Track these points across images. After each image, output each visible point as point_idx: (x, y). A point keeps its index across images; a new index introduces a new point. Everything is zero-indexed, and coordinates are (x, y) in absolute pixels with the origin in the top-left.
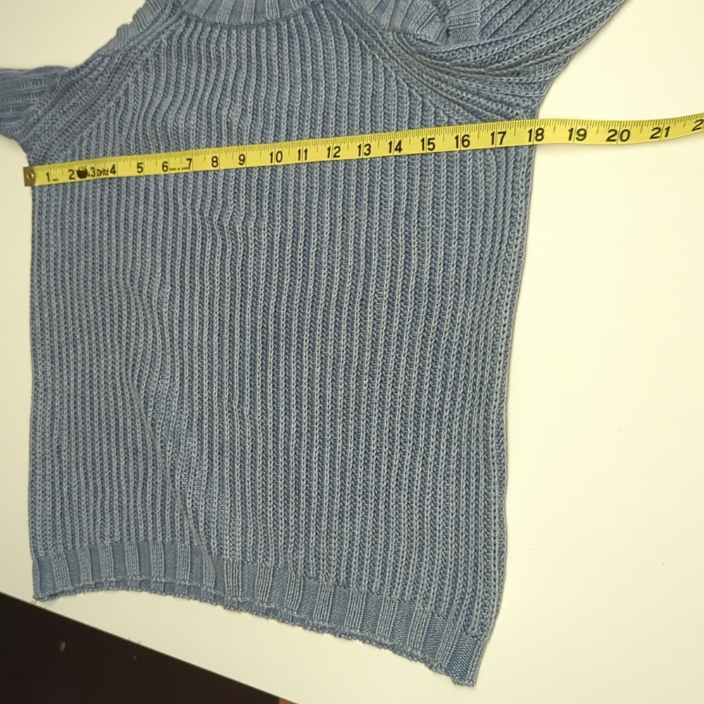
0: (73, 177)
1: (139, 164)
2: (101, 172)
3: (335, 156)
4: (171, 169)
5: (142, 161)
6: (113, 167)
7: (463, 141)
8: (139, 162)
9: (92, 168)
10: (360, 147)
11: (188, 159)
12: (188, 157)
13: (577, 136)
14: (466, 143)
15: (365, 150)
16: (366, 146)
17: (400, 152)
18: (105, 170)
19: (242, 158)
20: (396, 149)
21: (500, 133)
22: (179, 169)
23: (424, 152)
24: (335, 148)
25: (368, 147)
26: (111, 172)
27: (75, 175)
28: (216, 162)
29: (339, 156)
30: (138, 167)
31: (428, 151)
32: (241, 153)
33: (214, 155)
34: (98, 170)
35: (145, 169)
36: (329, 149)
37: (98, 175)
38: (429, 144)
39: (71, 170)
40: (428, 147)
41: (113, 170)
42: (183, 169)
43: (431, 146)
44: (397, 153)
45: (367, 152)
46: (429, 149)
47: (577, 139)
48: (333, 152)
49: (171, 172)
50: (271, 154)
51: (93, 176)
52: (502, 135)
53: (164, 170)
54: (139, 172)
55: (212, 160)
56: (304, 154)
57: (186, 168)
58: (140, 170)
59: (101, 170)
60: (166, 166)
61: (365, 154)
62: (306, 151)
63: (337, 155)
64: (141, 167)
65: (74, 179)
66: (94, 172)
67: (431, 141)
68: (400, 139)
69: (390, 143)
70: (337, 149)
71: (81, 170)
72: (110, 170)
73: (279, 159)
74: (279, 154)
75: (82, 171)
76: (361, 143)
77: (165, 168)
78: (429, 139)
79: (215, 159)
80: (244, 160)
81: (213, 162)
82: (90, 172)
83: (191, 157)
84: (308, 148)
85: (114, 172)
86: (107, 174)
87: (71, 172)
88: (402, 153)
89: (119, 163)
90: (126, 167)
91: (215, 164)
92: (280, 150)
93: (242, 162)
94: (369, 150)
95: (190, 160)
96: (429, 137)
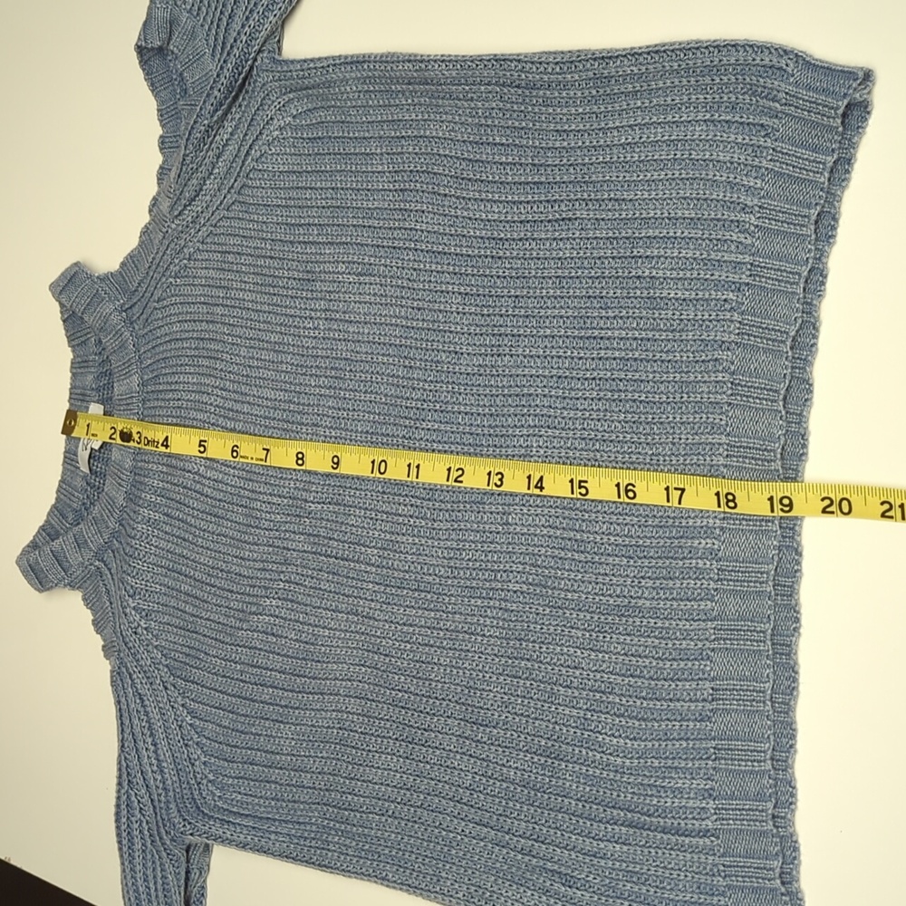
0: (113, 436)
1: (201, 441)
2: (148, 441)
3: (456, 481)
4: (241, 457)
5: (206, 439)
6: (167, 439)
7: (627, 491)
8: (202, 438)
9: (138, 432)
10: (489, 474)
11: (264, 449)
12: (265, 447)
13: (780, 507)
14: (631, 494)
15: (496, 479)
16: (497, 474)
17: (541, 491)
18: (154, 441)
19: (336, 460)
20: (536, 487)
21: (676, 489)
22: (252, 459)
23: (574, 496)
24: (457, 470)
25: (500, 476)
26: (162, 445)
27: (117, 436)
28: (302, 459)
29: (461, 482)
30: (200, 446)
31: (579, 496)
32: (335, 454)
33: (299, 450)
34: (145, 438)
35: (209, 450)
36: (449, 470)
37: (145, 445)
38: (580, 487)
39: (113, 428)
40: (579, 491)
41: (166, 444)
42: (257, 459)
43: (583, 491)
44: (537, 492)
45: (499, 483)
46: (580, 493)
47: (782, 510)
48: (454, 474)
49: (242, 460)
50: (373, 462)
51: (139, 443)
52: (679, 492)
53: (233, 457)
54: (200, 451)
55: (297, 456)
56: (415, 470)
57: (261, 460)
58: (202, 449)
59: (149, 439)
60: (236, 451)
61: (496, 484)
62: (418, 467)
63: (459, 479)
64: (204, 446)
65: (114, 439)
66: (140, 438)
67: (582, 484)
68: (542, 474)
69: (529, 477)
70: (460, 472)
71: (125, 430)
72: (161, 442)
73: (382, 471)
74: (383, 464)
75: (126, 433)
76: (492, 469)
77: (235, 454)
78: (580, 482)
79: (300, 456)
80: (338, 463)
81: (298, 459)
82: (136, 437)
83: (268, 447)
84: (421, 463)
85: (167, 446)
86: (157, 447)
87: (113, 430)
88: (544, 493)
89: (174, 435)
90: (184, 442)
91: (300, 462)
92: (385, 458)
93: (335, 466)
94: (501, 480)
95: (268, 450)
96: (579, 478)
